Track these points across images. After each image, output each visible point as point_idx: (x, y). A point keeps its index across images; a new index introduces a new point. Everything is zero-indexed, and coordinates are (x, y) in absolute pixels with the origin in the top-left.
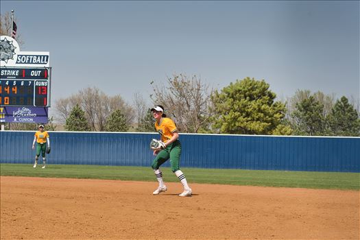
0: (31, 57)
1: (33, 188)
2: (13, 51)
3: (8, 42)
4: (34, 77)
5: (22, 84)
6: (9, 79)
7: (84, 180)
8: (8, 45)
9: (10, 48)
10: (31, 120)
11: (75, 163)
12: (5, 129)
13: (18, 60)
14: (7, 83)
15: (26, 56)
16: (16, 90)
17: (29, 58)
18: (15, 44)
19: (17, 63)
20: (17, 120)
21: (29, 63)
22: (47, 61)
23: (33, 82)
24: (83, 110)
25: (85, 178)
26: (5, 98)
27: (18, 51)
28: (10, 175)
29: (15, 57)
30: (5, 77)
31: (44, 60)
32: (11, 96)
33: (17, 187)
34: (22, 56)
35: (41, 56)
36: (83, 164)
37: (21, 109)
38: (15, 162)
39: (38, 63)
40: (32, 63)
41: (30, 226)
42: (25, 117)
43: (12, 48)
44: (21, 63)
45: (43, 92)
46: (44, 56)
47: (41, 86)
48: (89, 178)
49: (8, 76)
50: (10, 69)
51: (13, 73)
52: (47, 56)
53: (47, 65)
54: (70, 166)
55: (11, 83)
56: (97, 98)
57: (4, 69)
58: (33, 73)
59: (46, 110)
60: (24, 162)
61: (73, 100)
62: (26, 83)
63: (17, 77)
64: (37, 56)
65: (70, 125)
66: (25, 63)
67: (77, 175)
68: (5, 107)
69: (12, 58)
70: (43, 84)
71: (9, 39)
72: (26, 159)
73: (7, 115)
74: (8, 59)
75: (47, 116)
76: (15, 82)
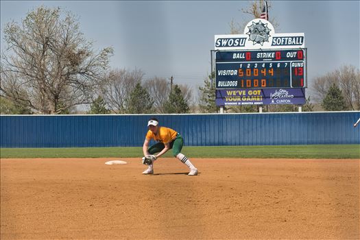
0: (286, 39)
1: (294, 170)
2: (268, 33)
3: (263, 25)
4: (290, 59)
5: (278, 66)
6: (266, 61)
7: (343, 160)
8: (263, 28)
9: (265, 30)
10: (289, 101)
11: (334, 143)
12: (263, 111)
13: (273, 42)
14: (263, 66)
15: (281, 38)
16: (272, 72)
17: (285, 40)
18: (270, 26)
19: (272, 45)
20: (275, 101)
21: (284, 44)
22: (302, 42)
23: (289, 63)
24: (340, 89)
25: (345, 158)
26: (262, 81)
27: (273, 34)
28: (270, 157)
29: (270, 39)
30: (261, 59)
31: (299, 41)
32: (268, 78)
33: (277, 169)
34: (277, 38)
35: (296, 38)
36: (342, 143)
37: (278, 91)
38: (274, 144)
39: (293, 44)
40: (287, 45)
41: (292, 209)
42: (282, 99)
43: (267, 31)
44: (276, 45)
45: (299, 72)
46: (299, 37)
47: (297, 68)
48: (348, 158)
49: (264, 58)
50: (266, 52)
51: (269, 55)
52: (302, 37)
53: (303, 46)
54: (329, 146)
55: (267, 65)
56: (353, 77)
57: (260, 52)
58: (289, 55)
59: (303, 91)
60: (283, 144)
61: (330, 79)
62: (282, 64)
63: (273, 59)
64: (292, 38)
65: (327, 105)
66: (280, 45)
67: (337, 156)
68: (262, 90)
69: (267, 41)
70: (299, 65)
71: (264, 21)
72: (285, 141)
73: (264, 97)
74: (264, 41)
75: (304, 96)
76: (271, 64)
